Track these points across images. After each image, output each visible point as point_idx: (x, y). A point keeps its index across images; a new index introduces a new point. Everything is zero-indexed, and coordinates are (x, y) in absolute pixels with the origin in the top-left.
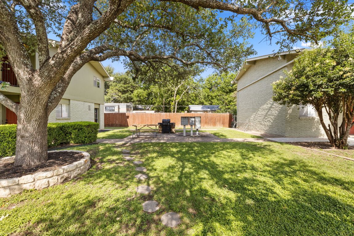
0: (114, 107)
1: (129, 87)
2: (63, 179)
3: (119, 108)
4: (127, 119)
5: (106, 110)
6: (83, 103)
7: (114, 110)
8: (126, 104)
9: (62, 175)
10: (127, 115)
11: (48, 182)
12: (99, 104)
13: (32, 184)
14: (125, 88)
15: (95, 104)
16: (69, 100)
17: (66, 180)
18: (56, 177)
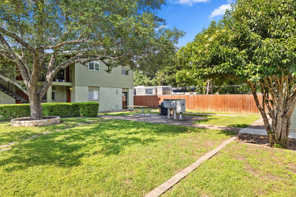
0: (152, 90)
1: (175, 68)
2: (35, 125)
3: (156, 91)
4: (159, 101)
5: (147, 93)
6: (110, 89)
7: (152, 93)
8: (162, 86)
9: (35, 123)
10: (159, 97)
11: (29, 125)
12: (128, 89)
13: (24, 124)
14: (170, 70)
15: (123, 88)
16: (99, 87)
17: (36, 126)
18: (32, 124)
